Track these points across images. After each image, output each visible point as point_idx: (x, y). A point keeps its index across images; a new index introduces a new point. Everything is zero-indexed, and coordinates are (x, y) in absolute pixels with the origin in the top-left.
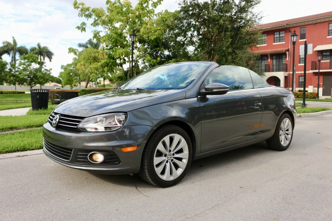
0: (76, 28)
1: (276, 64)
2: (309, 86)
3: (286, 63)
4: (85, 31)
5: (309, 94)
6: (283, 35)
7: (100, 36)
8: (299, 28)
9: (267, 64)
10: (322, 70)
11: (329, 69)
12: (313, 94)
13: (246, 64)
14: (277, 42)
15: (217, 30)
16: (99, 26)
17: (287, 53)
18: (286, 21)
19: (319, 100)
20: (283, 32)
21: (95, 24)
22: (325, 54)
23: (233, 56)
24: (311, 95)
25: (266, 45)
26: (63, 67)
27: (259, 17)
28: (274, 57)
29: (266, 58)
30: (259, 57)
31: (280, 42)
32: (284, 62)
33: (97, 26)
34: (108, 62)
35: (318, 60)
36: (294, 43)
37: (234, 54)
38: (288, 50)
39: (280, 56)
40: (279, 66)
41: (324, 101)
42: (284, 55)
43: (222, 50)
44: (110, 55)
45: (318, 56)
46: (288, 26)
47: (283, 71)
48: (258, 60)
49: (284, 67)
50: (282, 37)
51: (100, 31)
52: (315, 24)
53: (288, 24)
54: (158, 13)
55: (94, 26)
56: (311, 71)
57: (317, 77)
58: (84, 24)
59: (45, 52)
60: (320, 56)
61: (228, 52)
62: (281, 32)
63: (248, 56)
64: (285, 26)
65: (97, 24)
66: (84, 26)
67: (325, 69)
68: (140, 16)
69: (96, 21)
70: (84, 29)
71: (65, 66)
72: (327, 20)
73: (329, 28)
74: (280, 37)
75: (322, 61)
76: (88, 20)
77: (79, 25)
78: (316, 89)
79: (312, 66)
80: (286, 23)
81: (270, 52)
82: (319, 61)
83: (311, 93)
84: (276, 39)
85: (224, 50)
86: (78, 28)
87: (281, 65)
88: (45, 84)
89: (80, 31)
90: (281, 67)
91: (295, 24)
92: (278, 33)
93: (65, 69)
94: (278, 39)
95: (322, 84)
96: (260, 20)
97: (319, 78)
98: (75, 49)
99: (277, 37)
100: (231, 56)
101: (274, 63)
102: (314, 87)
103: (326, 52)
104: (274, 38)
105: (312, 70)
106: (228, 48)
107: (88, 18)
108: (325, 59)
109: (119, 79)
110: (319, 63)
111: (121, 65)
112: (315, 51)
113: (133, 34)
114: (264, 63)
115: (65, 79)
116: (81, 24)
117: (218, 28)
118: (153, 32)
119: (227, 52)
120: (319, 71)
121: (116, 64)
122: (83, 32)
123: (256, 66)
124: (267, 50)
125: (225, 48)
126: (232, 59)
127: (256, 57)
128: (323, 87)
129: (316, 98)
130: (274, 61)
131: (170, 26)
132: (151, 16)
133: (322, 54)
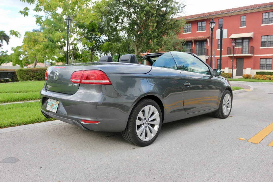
0: (19, 12)
1: (199, 49)
2: (225, 68)
3: (207, 48)
4: (28, 16)
5: (225, 74)
6: (205, 25)
7: (42, 20)
8: (217, 19)
9: (191, 49)
10: (235, 54)
11: (242, 54)
12: (228, 74)
13: (173, 48)
14: (200, 31)
15: (144, 16)
16: (41, 11)
17: (208, 40)
18: (207, 13)
19: (234, 80)
20: (205, 22)
21: (37, 9)
22: (237, 41)
23: (158, 39)
24: (227, 76)
25: (191, 33)
26: (13, 49)
27: (182, 6)
28: (198, 43)
29: (190, 44)
30: (185, 42)
31: (202, 30)
32: (205, 48)
33: (39, 11)
34: (47, 44)
35: (232, 46)
36: (212, 29)
37: (159, 38)
38: (209, 38)
39: (202, 42)
40: (201, 50)
41: (237, 81)
42: (205, 42)
43: (149, 34)
44: (49, 38)
45: (233, 42)
46: (208, 18)
47: (205, 55)
48: (184, 45)
49: (205, 52)
50: (204, 26)
51: (42, 16)
52: (230, 16)
53: (209, 16)
54: (96, 1)
55: (37, 11)
56: (227, 56)
57: (232, 60)
58: (27, 9)
59: (3, 36)
60: (234, 42)
61: (154, 36)
62: (203, 23)
63: (175, 41)
64: (206, 17)
65: (40, 10)
66: (27, 11)
67: (238, 54)
68: (76, 2)
69: (37, 6)
70: (26, 14)
71: (15, 48)
72: (239, 13)
73: (241, 20)
74: (202, 26)
75: (236, 47)
76: (30, 5)
77: (23, 10)
78: (231, 70)
79: (228, 51)
80: (207, 15)
81: (194, 39)
82: (234, 47)
83: (227, 74)
84: (199, 28)
85: (150, 34)
86: (21, 12)
87: (203, 50)
88: (2, 65)
89: (23, 15)
90: (203, 51)
91: (214, 15)
92: (201, 23)
93: (15, 51)
94: (201, 28)
95: (235, 66)
96: (183, 8)
97: (233, 61)
98: (16, 31)
99: (200, 27)
100: (157, 39)
101: (198, 48)
102: (229, 69)
103: (239, 40)
104: (198, 27)
105: (228, 54)
106: (153, 32)
107: (30, 4)
108: (238, 45)
109: (60, 60)
110: (233, 49)
111: (61, 47)
112: (230, 39)
113: (68, 19)
114: (189, 48)
115: (14, 59)
116: (24, 9)
117: (145, 14)
118: (88, 17)
119: (152, 36)
120: (233, 55)
121: (56, 47)
122: (26, 16)
123: (182, 50)
124: (191, 37)
125: (151, 32)
126: (157, 42)
127: (182, 42)
128: (236, 69)
129: (230, 78)
130: (198, 46)
131: (103, 12)
132: (88, 3)
133: (236, 41)
